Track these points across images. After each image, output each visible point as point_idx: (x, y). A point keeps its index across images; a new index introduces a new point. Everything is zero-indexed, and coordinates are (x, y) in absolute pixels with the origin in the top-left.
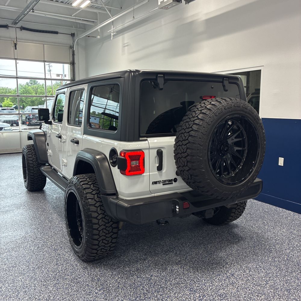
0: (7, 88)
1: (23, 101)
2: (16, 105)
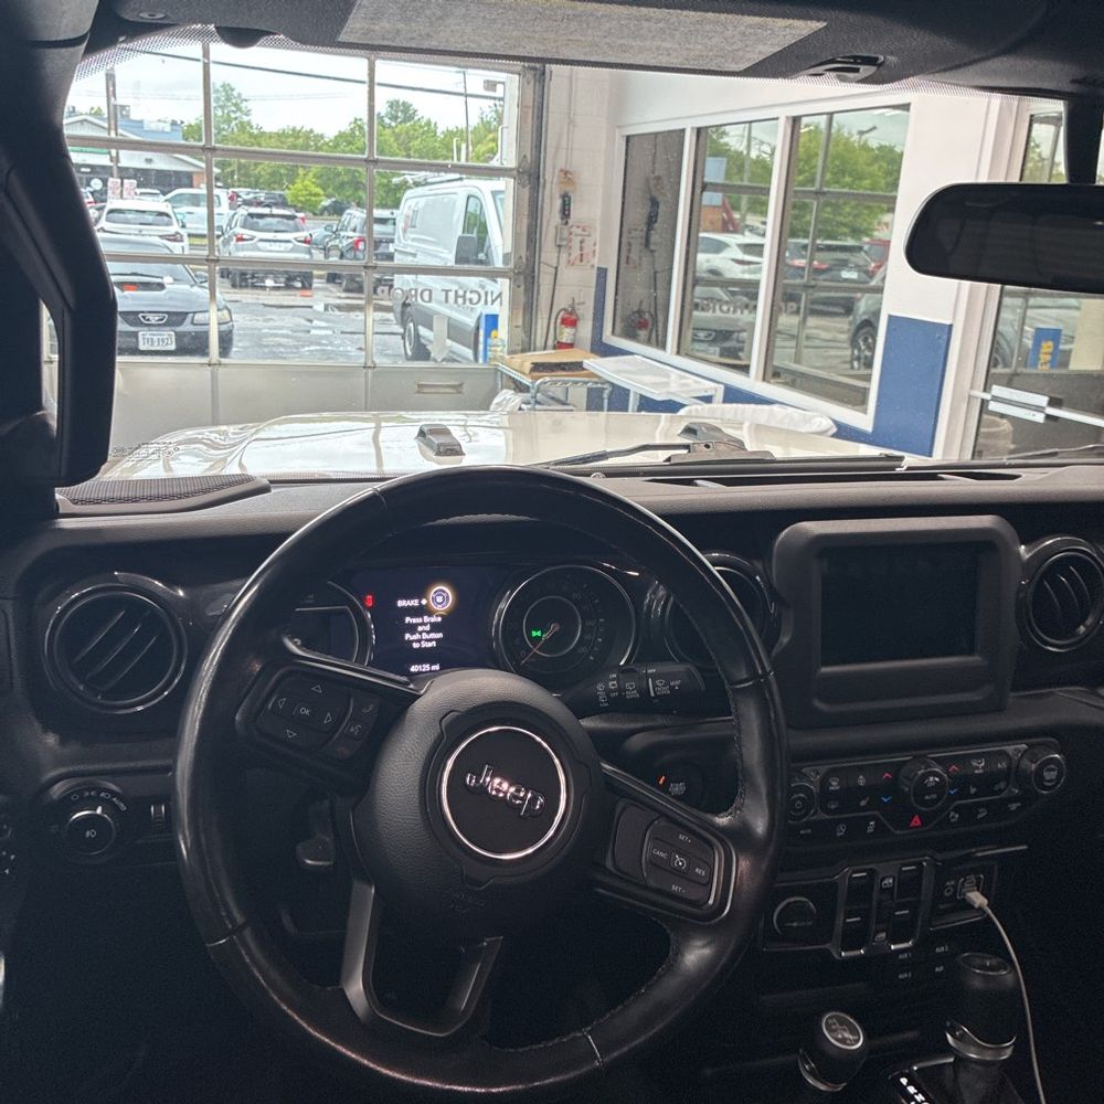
0: (311, 131)
1: (358, 183)
2: (333, 199)
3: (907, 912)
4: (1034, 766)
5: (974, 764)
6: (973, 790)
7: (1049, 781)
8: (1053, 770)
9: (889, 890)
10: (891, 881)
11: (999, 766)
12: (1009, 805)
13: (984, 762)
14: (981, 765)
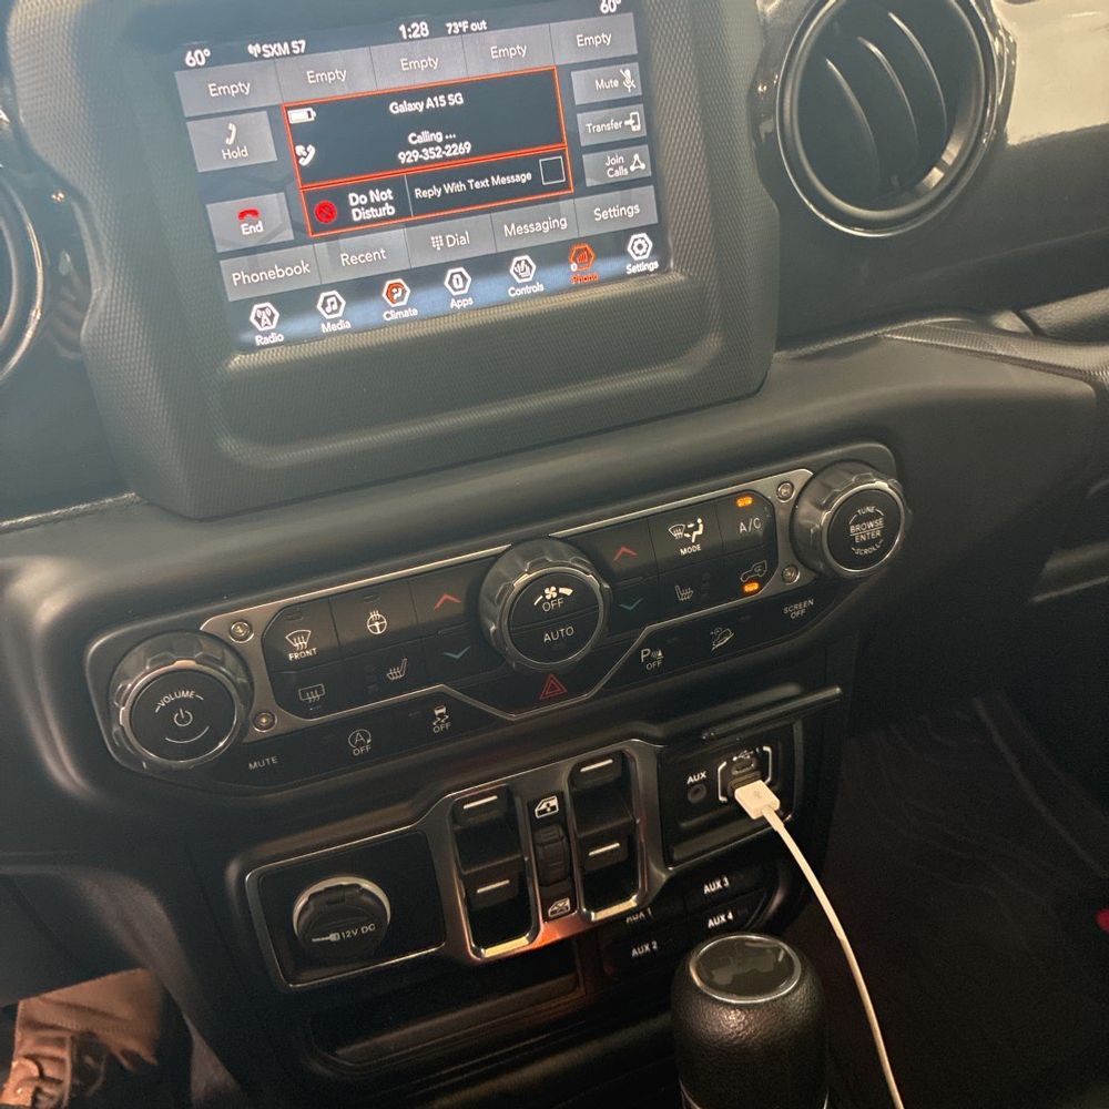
3: (617, 845)
4: (825, 515)
5: (677, 534)
6: (685, 595)
7: (865, 544)
8: (870, 517)
9: (558, 819)
10: (554, 802)
11: (743, 528)
12: (786, 610)
13: (701, 526)
14: (695, 533)
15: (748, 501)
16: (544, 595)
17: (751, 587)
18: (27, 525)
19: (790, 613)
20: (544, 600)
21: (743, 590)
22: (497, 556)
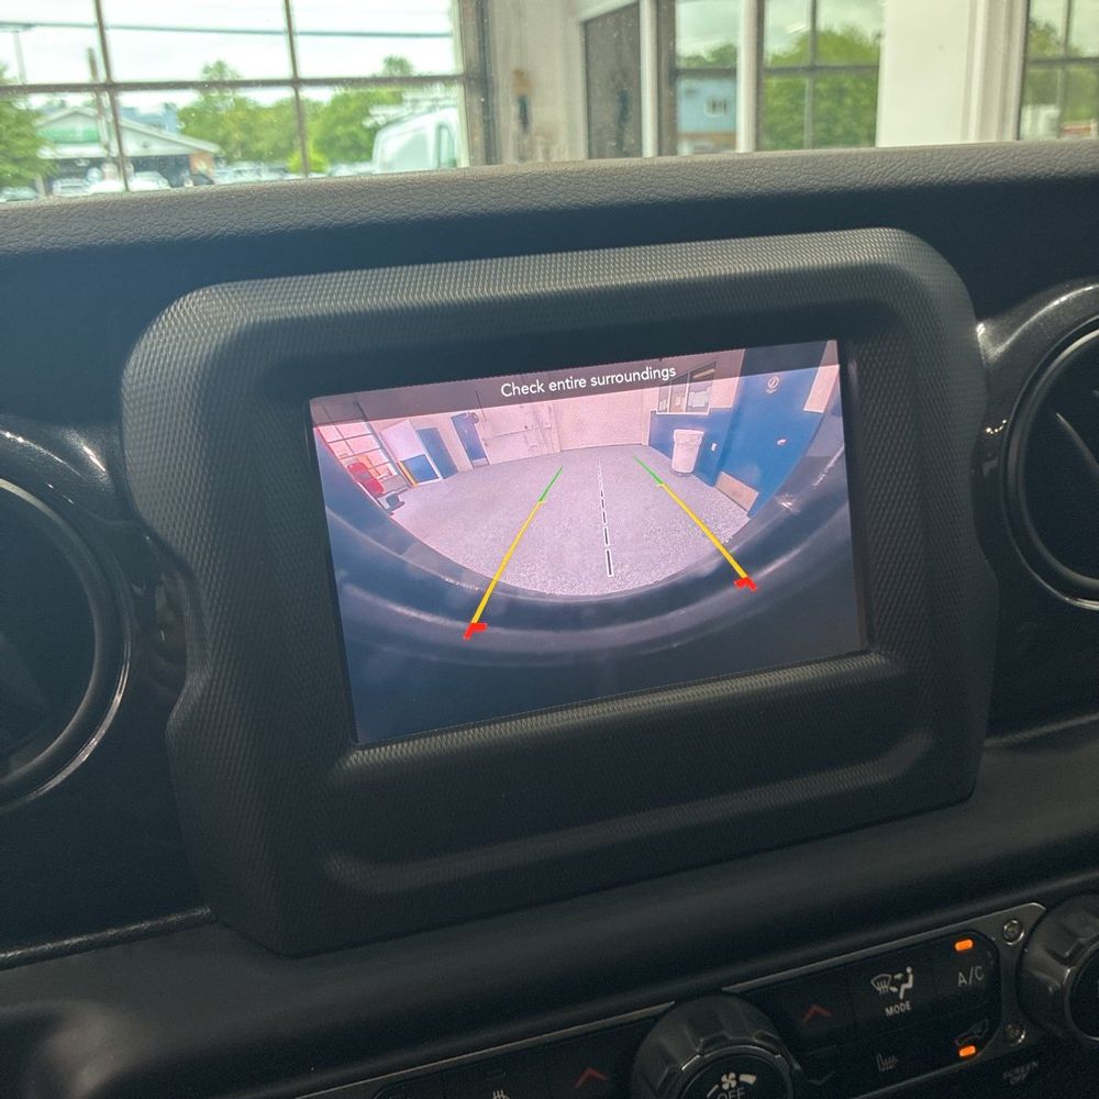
4: (1068, 972)
5: (882, 988)
11: (962, 981)
12: (1005, 1075)
13: (911, 978)
14: (904, 987)
15: (968, 944)
16: (721, 1083)
17: (968, 1051)
18: (74, 950)
19: (1009, 1079)
20: (721, 1090)
21: (958, 1054)
22: (656, 1018)
